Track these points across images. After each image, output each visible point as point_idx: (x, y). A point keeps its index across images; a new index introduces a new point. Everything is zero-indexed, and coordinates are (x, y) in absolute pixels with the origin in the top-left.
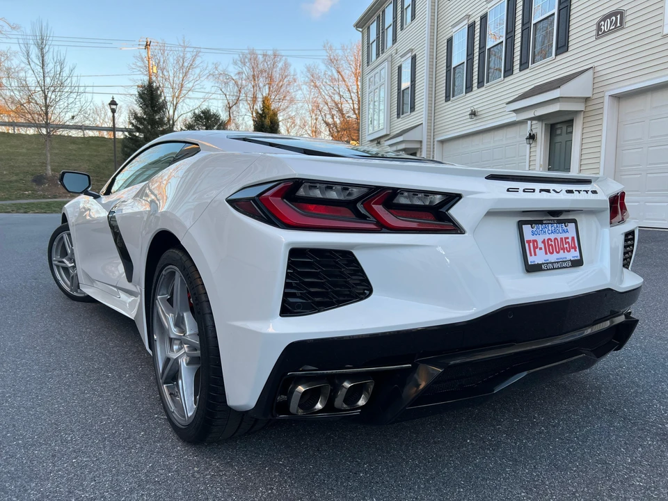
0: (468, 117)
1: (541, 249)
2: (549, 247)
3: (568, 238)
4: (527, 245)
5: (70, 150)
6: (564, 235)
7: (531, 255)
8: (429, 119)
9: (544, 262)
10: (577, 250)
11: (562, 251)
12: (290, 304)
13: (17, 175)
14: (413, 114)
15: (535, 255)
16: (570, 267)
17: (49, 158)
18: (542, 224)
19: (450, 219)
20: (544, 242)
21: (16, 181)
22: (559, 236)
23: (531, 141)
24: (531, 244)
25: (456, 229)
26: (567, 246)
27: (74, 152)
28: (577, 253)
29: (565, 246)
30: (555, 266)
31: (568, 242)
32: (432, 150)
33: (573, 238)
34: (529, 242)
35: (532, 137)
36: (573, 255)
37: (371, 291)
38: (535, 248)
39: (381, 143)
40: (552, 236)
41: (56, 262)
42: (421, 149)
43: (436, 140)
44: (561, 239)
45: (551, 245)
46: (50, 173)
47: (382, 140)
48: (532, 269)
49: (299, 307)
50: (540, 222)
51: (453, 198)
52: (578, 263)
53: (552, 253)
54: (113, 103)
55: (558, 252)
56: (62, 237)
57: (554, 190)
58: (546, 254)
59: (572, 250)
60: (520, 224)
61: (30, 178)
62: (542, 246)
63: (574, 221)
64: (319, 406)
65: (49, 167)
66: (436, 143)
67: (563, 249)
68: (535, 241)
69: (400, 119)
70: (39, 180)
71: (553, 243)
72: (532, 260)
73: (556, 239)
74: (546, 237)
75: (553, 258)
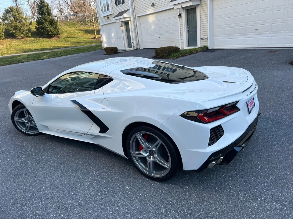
0: (151, 6)
7: (249, 109)
8: (132, 7)
10: (254, 102)
12: (210, 143)
14: (124, 4)
19: (237, 108)
23: (180, 17)
32: (135, 21)
35: (180, 15)
39: (109, 18)
42: (130, 20)
43: (137, 16)
47: (109, 16)
48: (250, 112)
51: (237, 102)
66: (137, 17)
69: (117, 7)
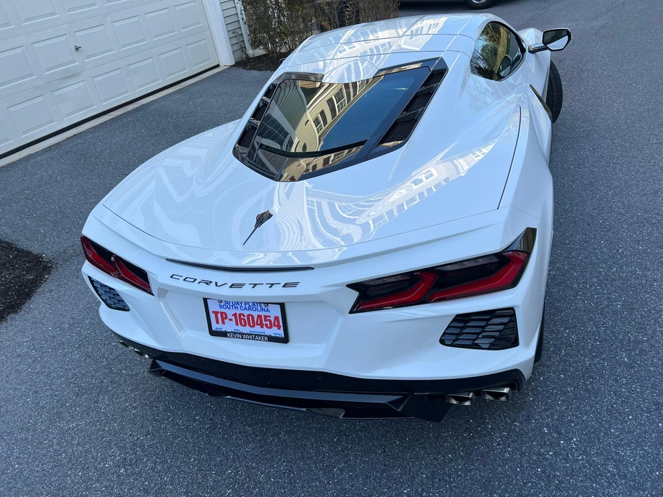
1: (231, 320)
3: (270, 317)
4: (213, 315)
6: (263, 314)
7: (218, 322)
9: (233, 330)
10: (282, 328)
15: (223, 323)
16: (268, 341)
20: (235, 315)
22: (255, 314)
24: (219, 315)
26: (268, 323)
29: (264, 323)
30: (246, 336)
31: (270, 321)
33: (276, 318)
34: (216, 313)
36: (281, 333)
38: (223, 318)
40: (246, 313)
45: (244, 320)
48: (213, 333)
53: (245, 325)
57: (216, 283)
58: (237, 324)
59: (274, 329)
62: (233, 318)
63: (282, 306)
68: (222, 313)
71: (246, 318)
72: (215, 327)
73: (248, 316)
75: (247, 329)
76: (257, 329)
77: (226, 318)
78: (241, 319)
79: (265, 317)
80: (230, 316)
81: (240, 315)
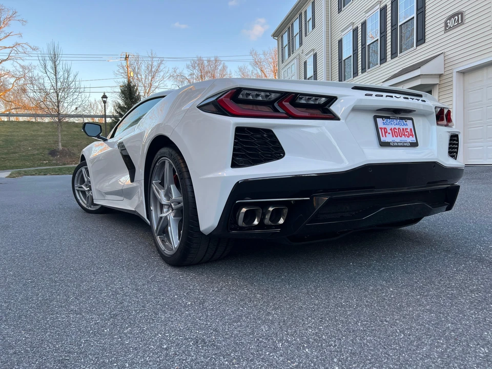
1: (389, 133)
2: (394, 133)
3: (407, 129)
4: (380, 130)
5: (74, 132)
6: (405, 127)
7: (383, 136)
9: (392, 141)
10: (414, 136)
11: (403, 136)
12: (236, 160)
13: (38, 150)
15: (386, 136)
16: (409, 146)
17: (60, 138)
18: (390, 119)
19: (331, 112)
20: (391, 129)
21: (37, 154)
22: (401, 127)
24: (383, 130)
25: (335, 117)
26: (407, 133)
27: (77, 133)
28: (414, 139)
29: (406, 134)
30: (399, 144)
31: (408, 132)
33: (411, 130)
34: (381, 129)
36: (412, 139)
37: (284, 154)
38: (386, 132)
40: (397, 127)
41: (77, 188)
44: (403, 129)
45: (396, 132)
46: (61, 148)
48: (384, 145)
49: (242, 163)
50: (389, 118)
51: (332, 99)
52: (414, 145)
53: (397, 137)
54: (104, 97)
55: (401, 137)
56: (81, 171)
57: (395, 96)
58: (393, 137)
59: (411, 137)
60: (375, 117)
61: (47, 152)
62: (390, 132)
63: (412, 119)
64: (256, 222)
65: (60, 144)
67: (404, 135)
68: (385, 128)
70: (53, 153)
71: (397, 131)
72: (383, 139)
73: (399, 128)
74: (393, 127)
75: (398, 139)
76: (404, 139)
77: (387, 132)
78: (395, 132)
79: (406, 129)
80: (389, 131)
81: (394, 128)
